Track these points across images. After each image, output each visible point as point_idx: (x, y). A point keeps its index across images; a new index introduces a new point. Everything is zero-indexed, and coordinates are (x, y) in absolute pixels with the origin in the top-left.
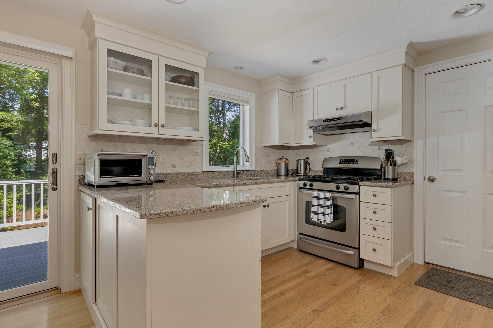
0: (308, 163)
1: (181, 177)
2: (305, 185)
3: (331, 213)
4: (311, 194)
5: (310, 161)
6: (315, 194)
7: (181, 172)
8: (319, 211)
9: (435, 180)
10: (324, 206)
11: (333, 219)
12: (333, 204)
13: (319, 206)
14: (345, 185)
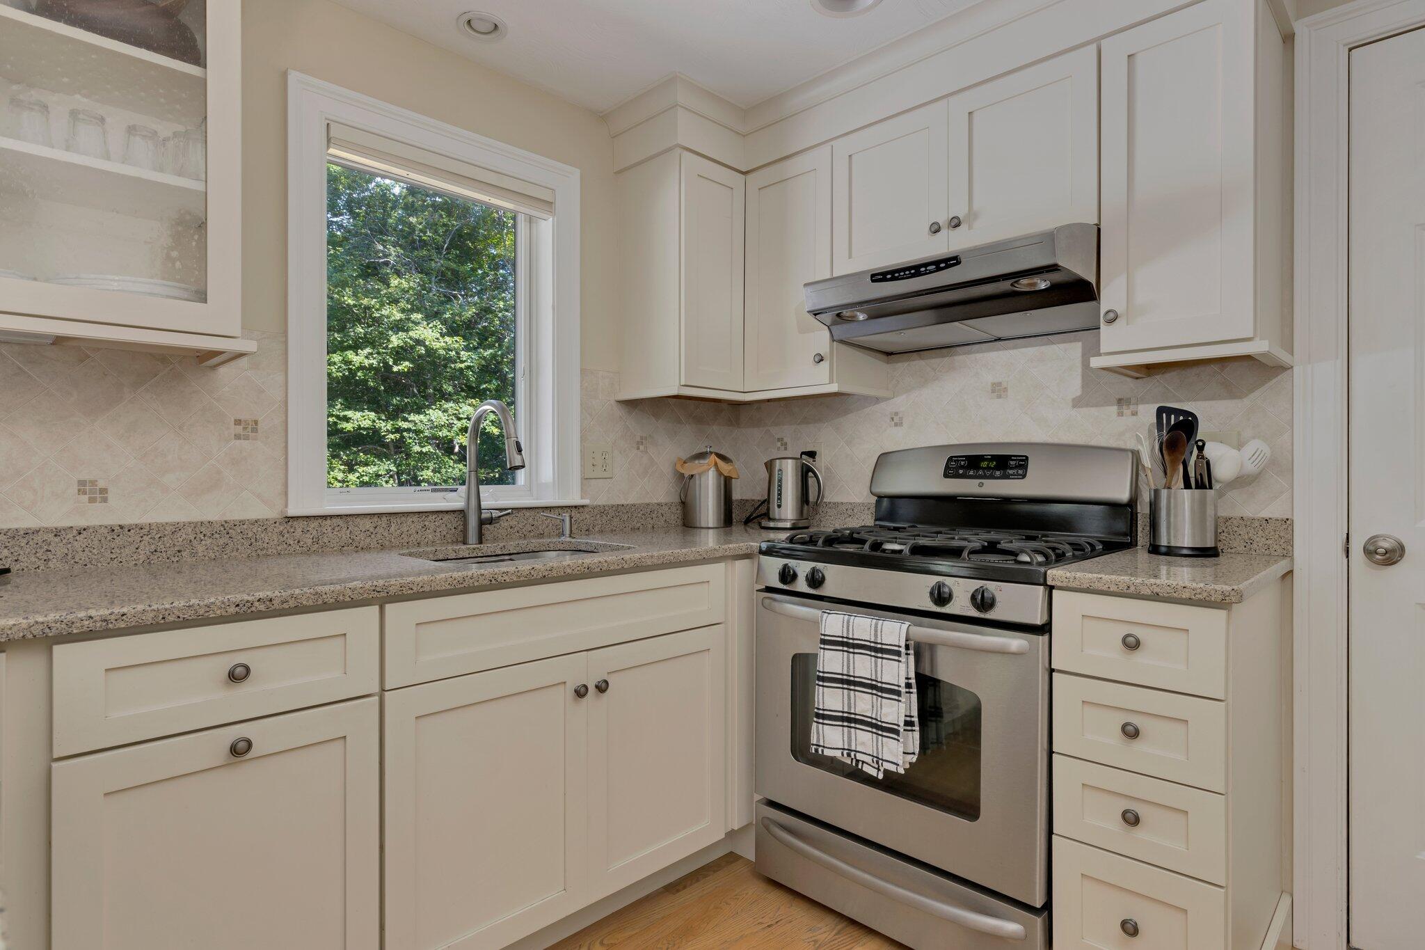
0: (810, 474)
1: (145, 549)
2: (787, 576)
3: (908, 719)
4: (816, 623)
5: (820, 465)
6: (834, 623)
7: (144, 520)
8: (849, 707)
9: (1402, 556)
10: (876, 688)
11: (917, 751)
12: (918, 675)
13: (848, 682)
14: (977, 584)
